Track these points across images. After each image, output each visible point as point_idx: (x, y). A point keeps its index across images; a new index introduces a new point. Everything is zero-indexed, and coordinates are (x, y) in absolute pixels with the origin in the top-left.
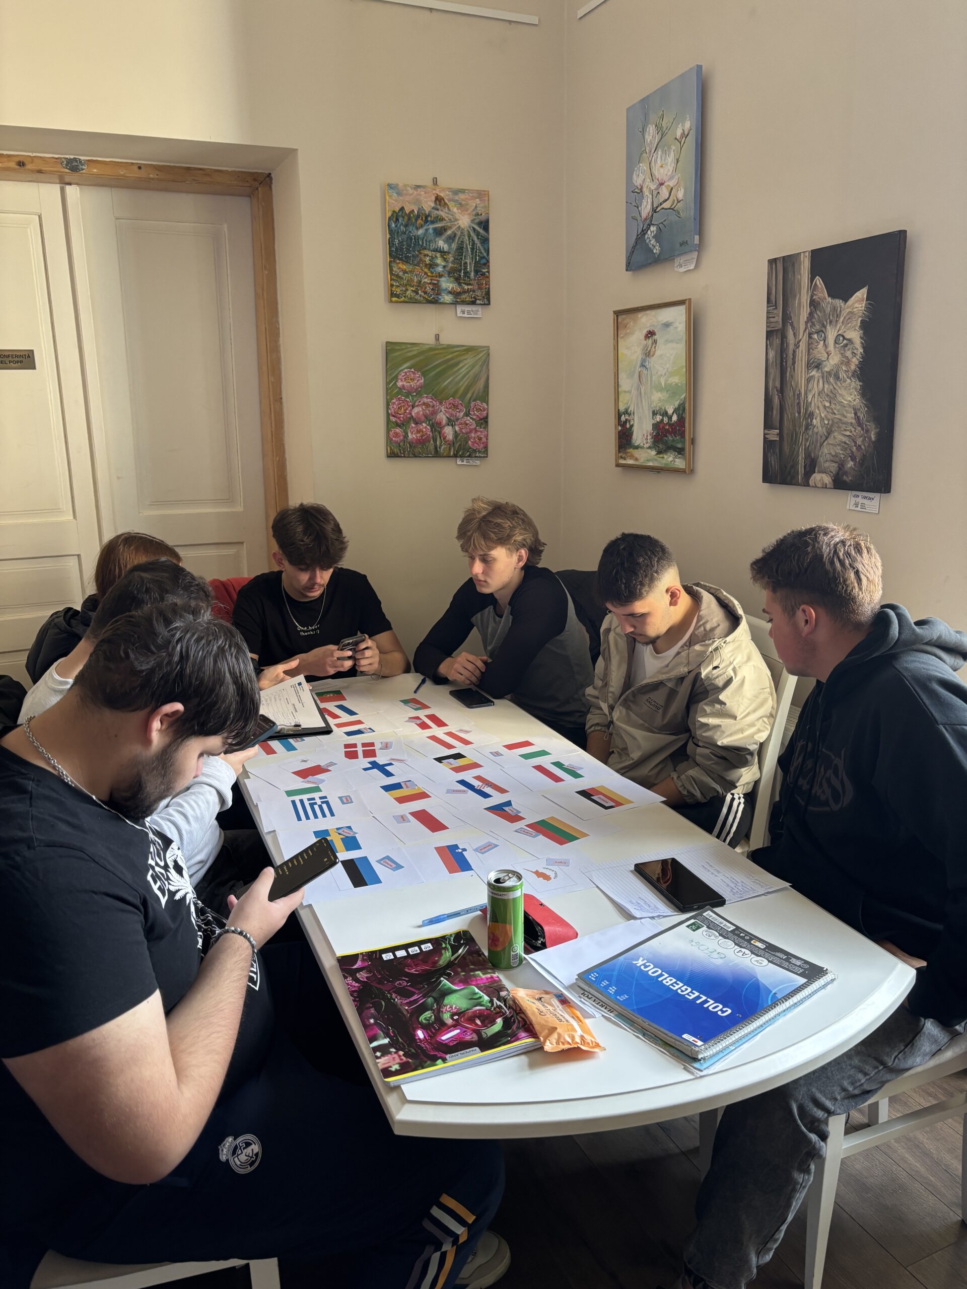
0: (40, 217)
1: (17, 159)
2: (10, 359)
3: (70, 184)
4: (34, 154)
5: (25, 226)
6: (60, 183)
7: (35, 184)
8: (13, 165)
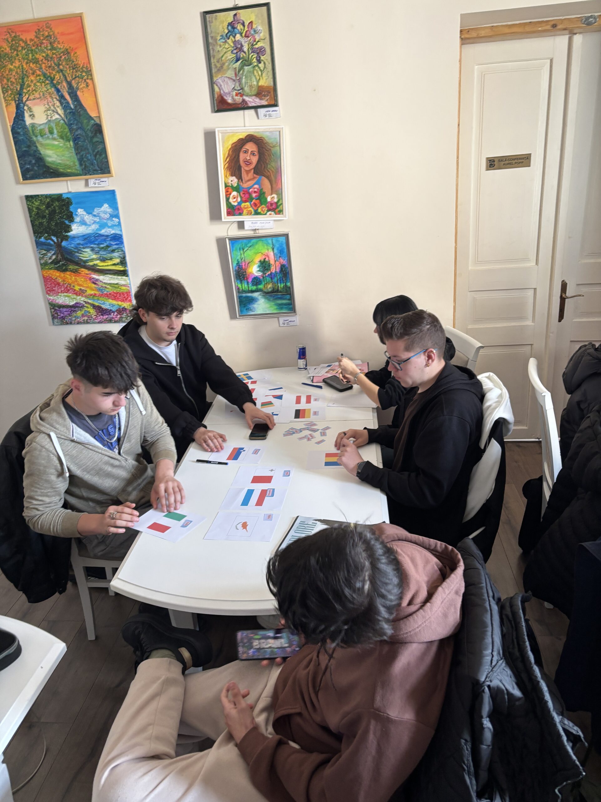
0: (551, 61)
1: (553, 23)
2: (516, 161)
3: (576, 34)
4: (564, 18)
5: (541, 68)
6: (569, 34)
7: (553, 37)
8: (548, 27)
